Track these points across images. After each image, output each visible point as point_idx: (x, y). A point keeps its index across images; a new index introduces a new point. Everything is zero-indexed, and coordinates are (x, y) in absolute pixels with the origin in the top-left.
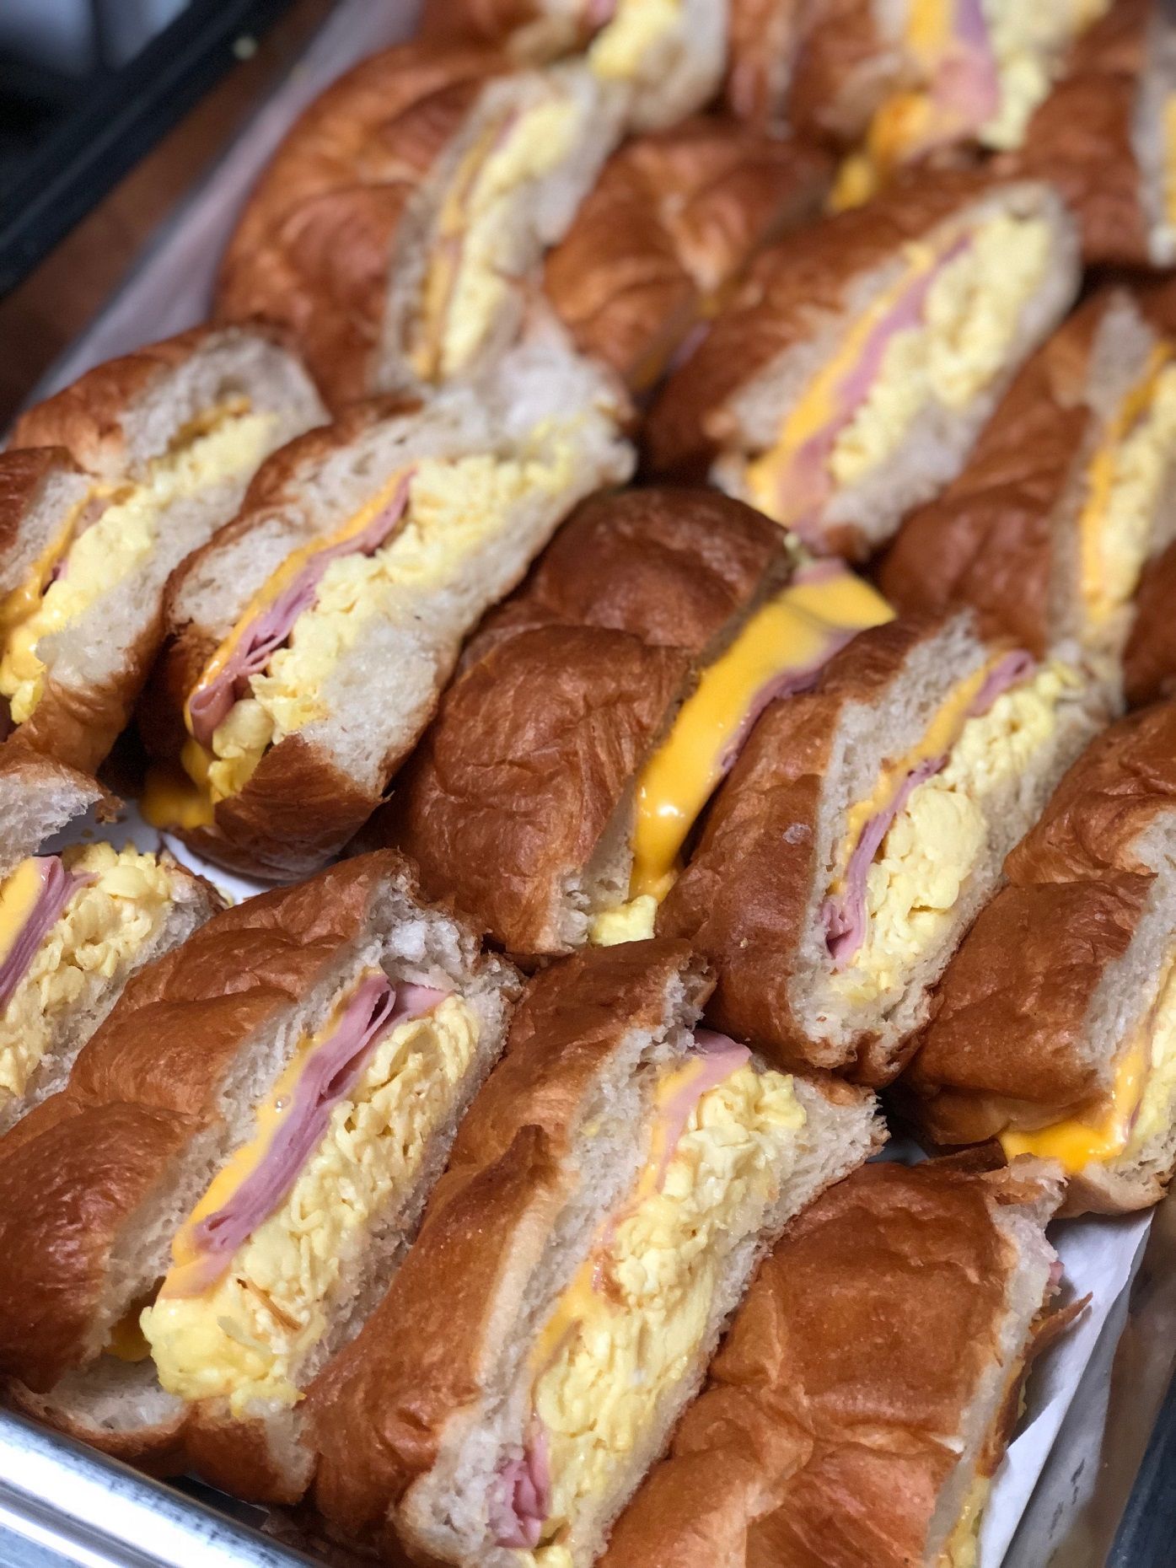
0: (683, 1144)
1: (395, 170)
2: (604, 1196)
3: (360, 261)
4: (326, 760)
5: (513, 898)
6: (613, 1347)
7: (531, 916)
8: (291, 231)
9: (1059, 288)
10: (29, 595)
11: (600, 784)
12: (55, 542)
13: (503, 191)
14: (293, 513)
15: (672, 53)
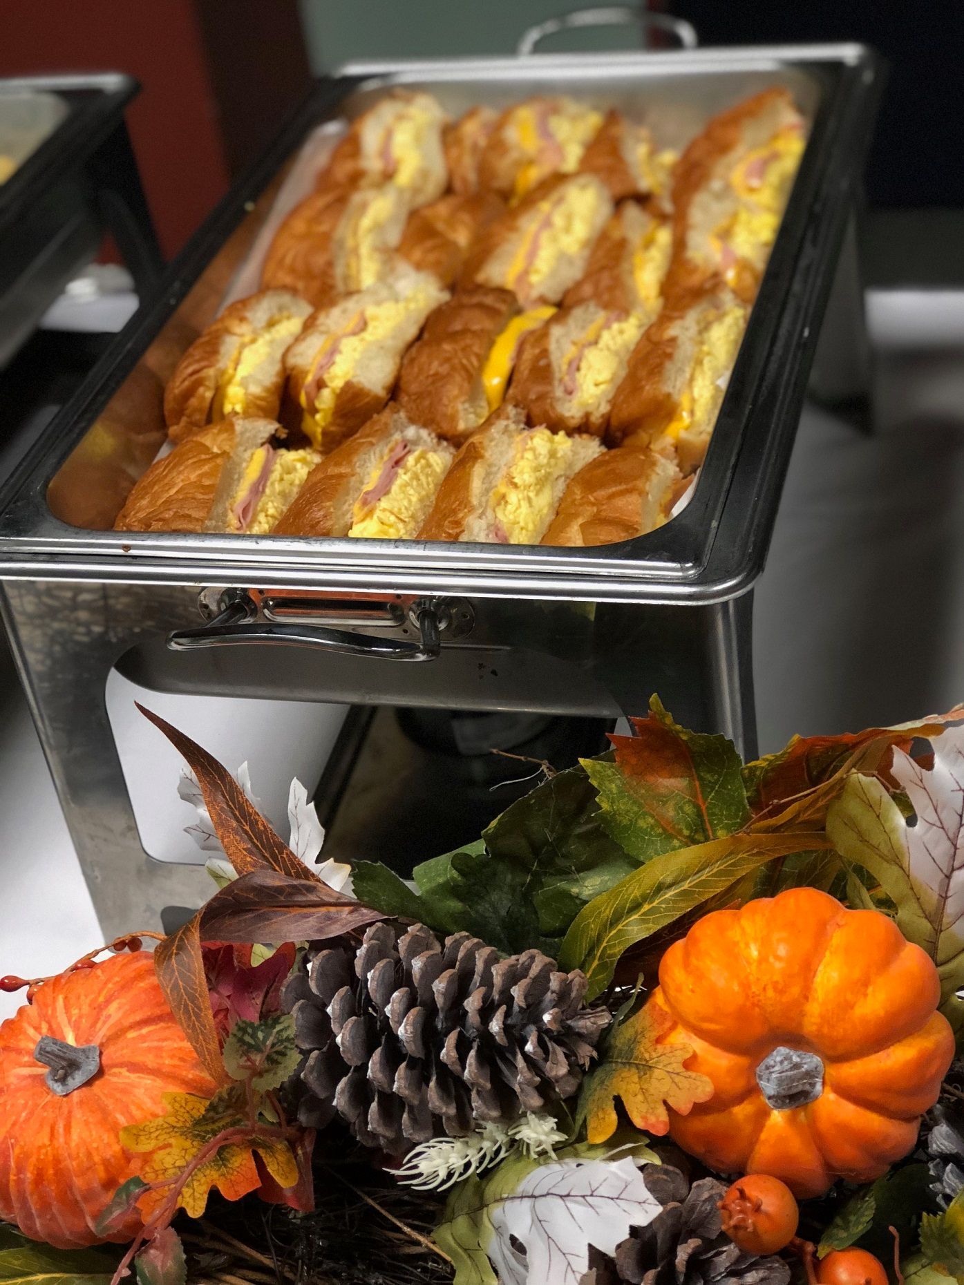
0: (528, 447)
1: (324, 228)
2: (503, 462)
3: (319, 260)
4: (361, 386)
5: (445, 415)
6: (519, 500)
7: (453, 419)
8: (288, 260)
9: (606, 210)
10: (231, 371)
11: (467, 370)
12: (234, 353)
13: (370, 230)
14: (322, 328)
15: (424, 174)
